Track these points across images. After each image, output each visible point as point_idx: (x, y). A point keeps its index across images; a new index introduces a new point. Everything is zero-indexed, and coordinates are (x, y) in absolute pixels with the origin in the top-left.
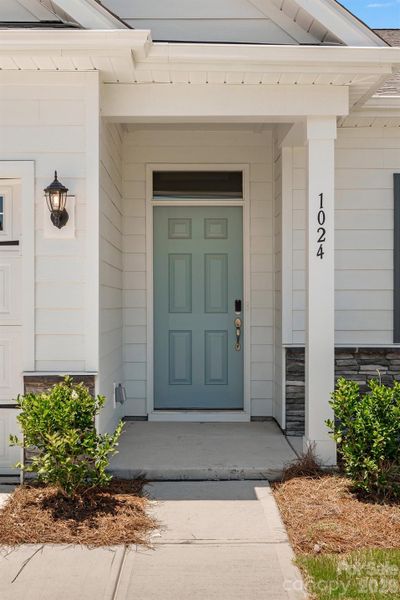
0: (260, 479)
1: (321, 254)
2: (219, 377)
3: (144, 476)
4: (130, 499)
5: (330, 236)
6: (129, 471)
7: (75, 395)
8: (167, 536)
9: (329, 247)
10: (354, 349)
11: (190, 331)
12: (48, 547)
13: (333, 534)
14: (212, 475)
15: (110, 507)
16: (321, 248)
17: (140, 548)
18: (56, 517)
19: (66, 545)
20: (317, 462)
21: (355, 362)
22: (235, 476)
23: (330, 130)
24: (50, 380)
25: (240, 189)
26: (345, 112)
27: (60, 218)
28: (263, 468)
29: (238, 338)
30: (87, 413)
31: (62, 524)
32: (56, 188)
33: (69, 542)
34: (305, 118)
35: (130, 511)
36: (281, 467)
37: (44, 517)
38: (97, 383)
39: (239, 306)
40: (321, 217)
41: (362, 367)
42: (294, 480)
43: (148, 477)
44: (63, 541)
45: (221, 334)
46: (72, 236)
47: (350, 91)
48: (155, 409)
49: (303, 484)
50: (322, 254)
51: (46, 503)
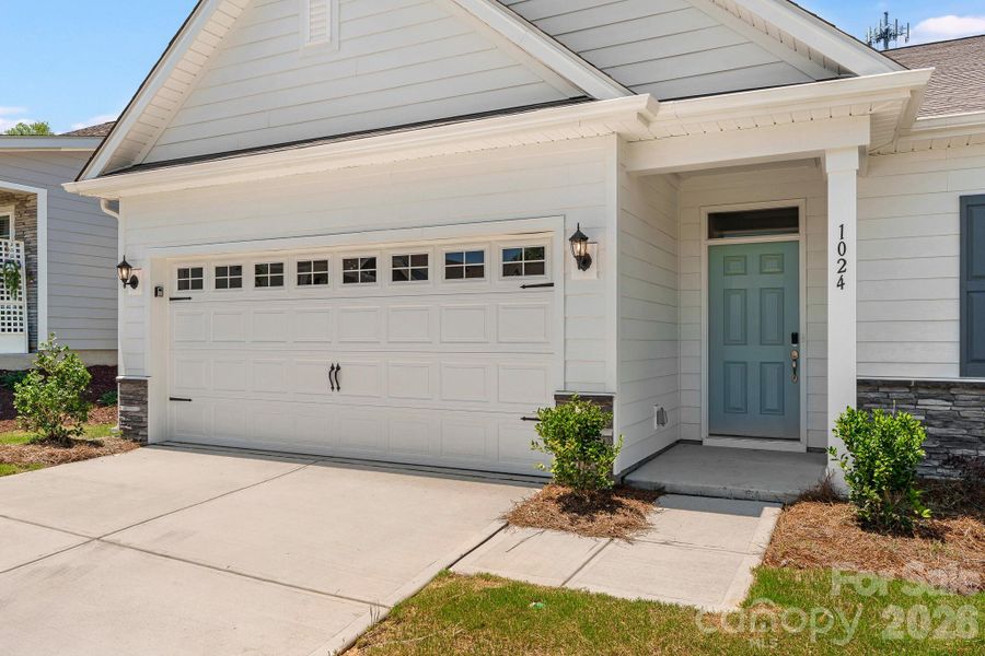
0: (773, 501)
1: (841, 284)
2: (775, 406)
3: (663, 488)
4: (634, 503)
5: (851, 267)
6: (651, 483)
7: (578, 410)
8: (652, 535)
9: (850, 277)
10: (910, 382)
11: (745, 363)
12: (548, 532)
13: (807, 553)
14: (727, 493)
15: (612, 508)
16: (841, 279)
17: (622, 542)
18: (563, 510)
19: (562, 532)
20: (835, 490)
21: (912, 395)
22: (750, 496)
23: (854, 161)
24: (568, 398)
25: (797, 225)
26: (866, 141)
27: (584, 262)
28: (778, 492)
29: (795, 370)
30: (594, 427)
31: (565, 516)
32: (579, 237)
33: (566, 530)
34: (824, 151)
35: (628, 513)
36: (797, 492)
37: (553, 508)
38: (615, 403)
39: (795, 338)
40: (842, 248)
41: (920, 402)
42: (804, 504)
43: (667, 490)
44: (561, 528)
45: (778, 366)
46: (595, 277)
47: (872, 119)
48: (710, 435)
49: (812, 509)
50: (843, 284)
51: (559, 500)
